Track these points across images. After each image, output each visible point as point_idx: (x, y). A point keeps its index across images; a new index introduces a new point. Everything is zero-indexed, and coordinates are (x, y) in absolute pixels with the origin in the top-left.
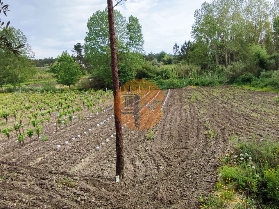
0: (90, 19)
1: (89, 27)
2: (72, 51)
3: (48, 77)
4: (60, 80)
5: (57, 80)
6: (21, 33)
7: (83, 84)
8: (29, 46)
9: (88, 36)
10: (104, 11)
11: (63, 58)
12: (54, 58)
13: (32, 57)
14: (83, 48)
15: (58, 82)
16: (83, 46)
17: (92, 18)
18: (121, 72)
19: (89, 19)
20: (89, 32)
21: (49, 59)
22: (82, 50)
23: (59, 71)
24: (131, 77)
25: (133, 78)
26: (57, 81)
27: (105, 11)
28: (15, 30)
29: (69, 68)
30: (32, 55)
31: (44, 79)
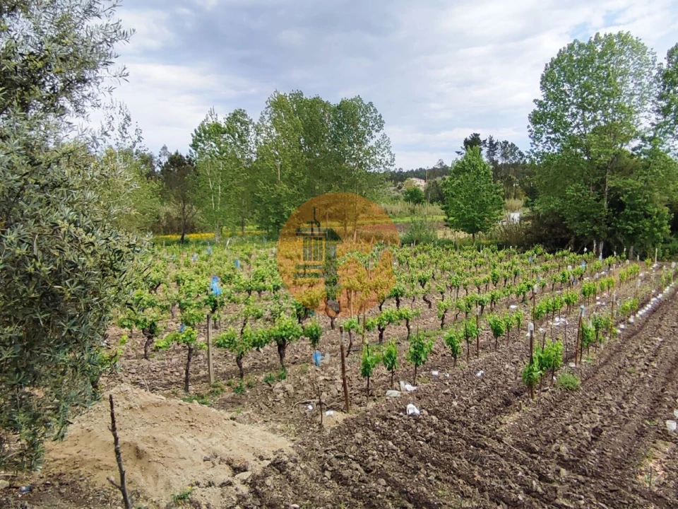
0: (549, 65)
1: (543, 87)
2: (458, 153)
3: (400, 212)
4: (451, 219)
5: (446, 217)
6: (372, 111)
7: (506, 231)
8: (387, 139)
9: (537, 109)
10: (590, 42)
11: (466, 163)
12: (405, 171)
13: (389, 162)
14: (486, 146)
15: (446, 223)
16: (485, 141)
17: (555, 63)
18: (627, 206)
19: (546, 65)
20: (541, 98)
21: (395, 171)
22: (481, 150)
23: (453, 196)
24: (657, 222)
25: (662, 225)
26: (446, 220)
27: (593, 39)
28: (362, 103)
29: (478, 190)
30: (389, 160)
31: (391, 215)
